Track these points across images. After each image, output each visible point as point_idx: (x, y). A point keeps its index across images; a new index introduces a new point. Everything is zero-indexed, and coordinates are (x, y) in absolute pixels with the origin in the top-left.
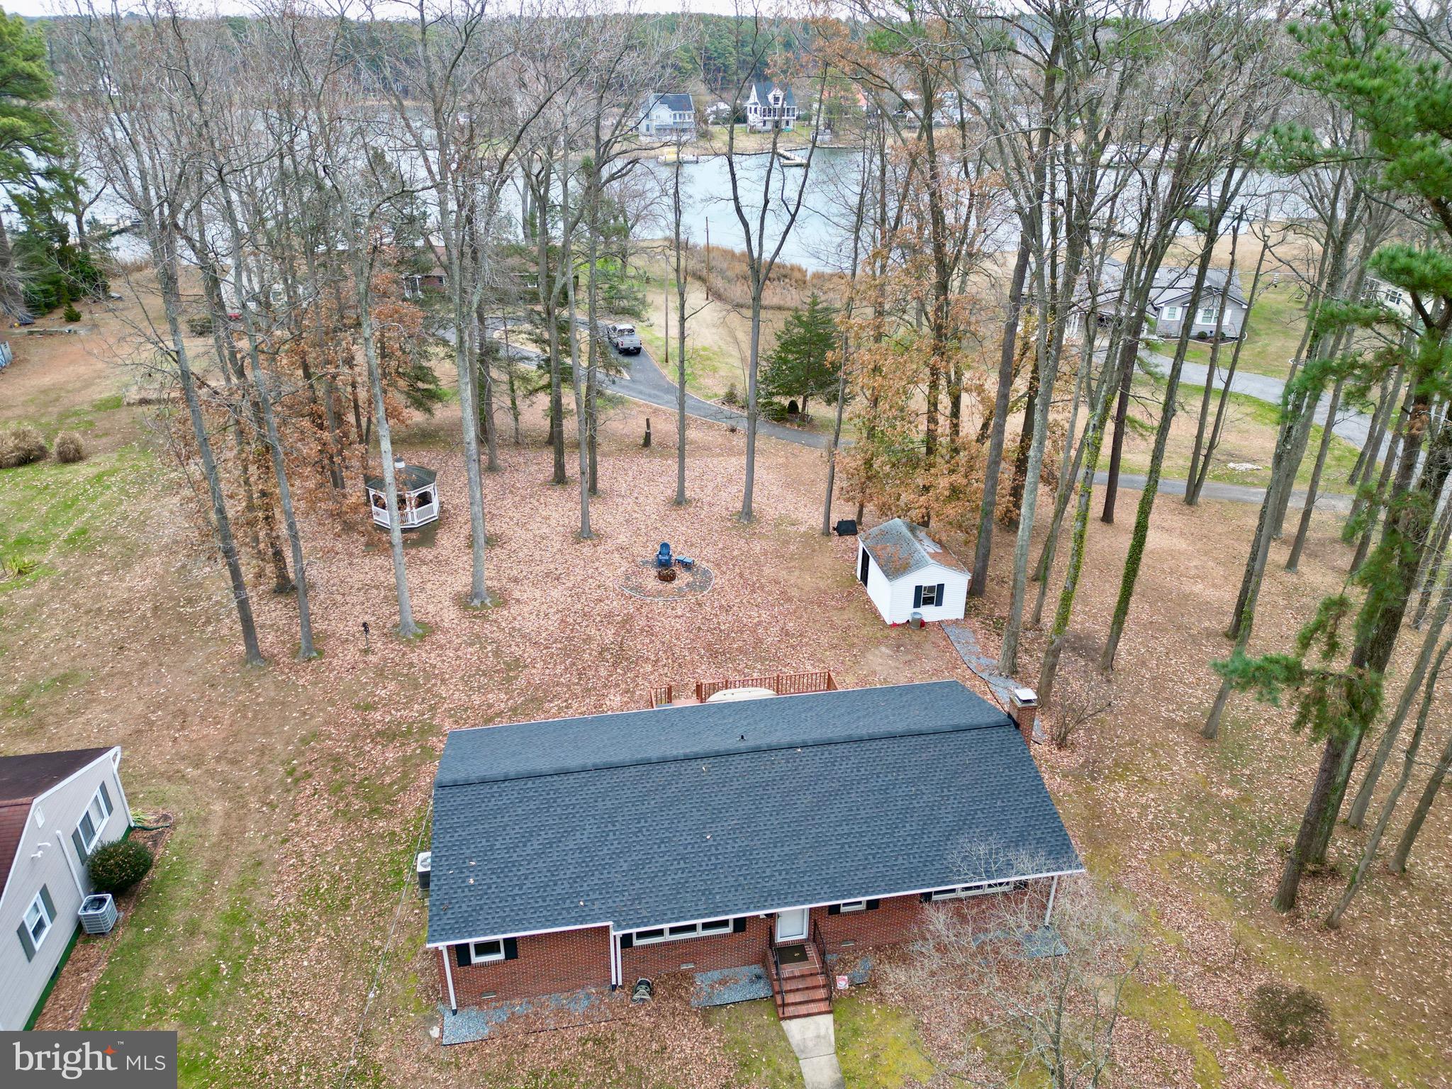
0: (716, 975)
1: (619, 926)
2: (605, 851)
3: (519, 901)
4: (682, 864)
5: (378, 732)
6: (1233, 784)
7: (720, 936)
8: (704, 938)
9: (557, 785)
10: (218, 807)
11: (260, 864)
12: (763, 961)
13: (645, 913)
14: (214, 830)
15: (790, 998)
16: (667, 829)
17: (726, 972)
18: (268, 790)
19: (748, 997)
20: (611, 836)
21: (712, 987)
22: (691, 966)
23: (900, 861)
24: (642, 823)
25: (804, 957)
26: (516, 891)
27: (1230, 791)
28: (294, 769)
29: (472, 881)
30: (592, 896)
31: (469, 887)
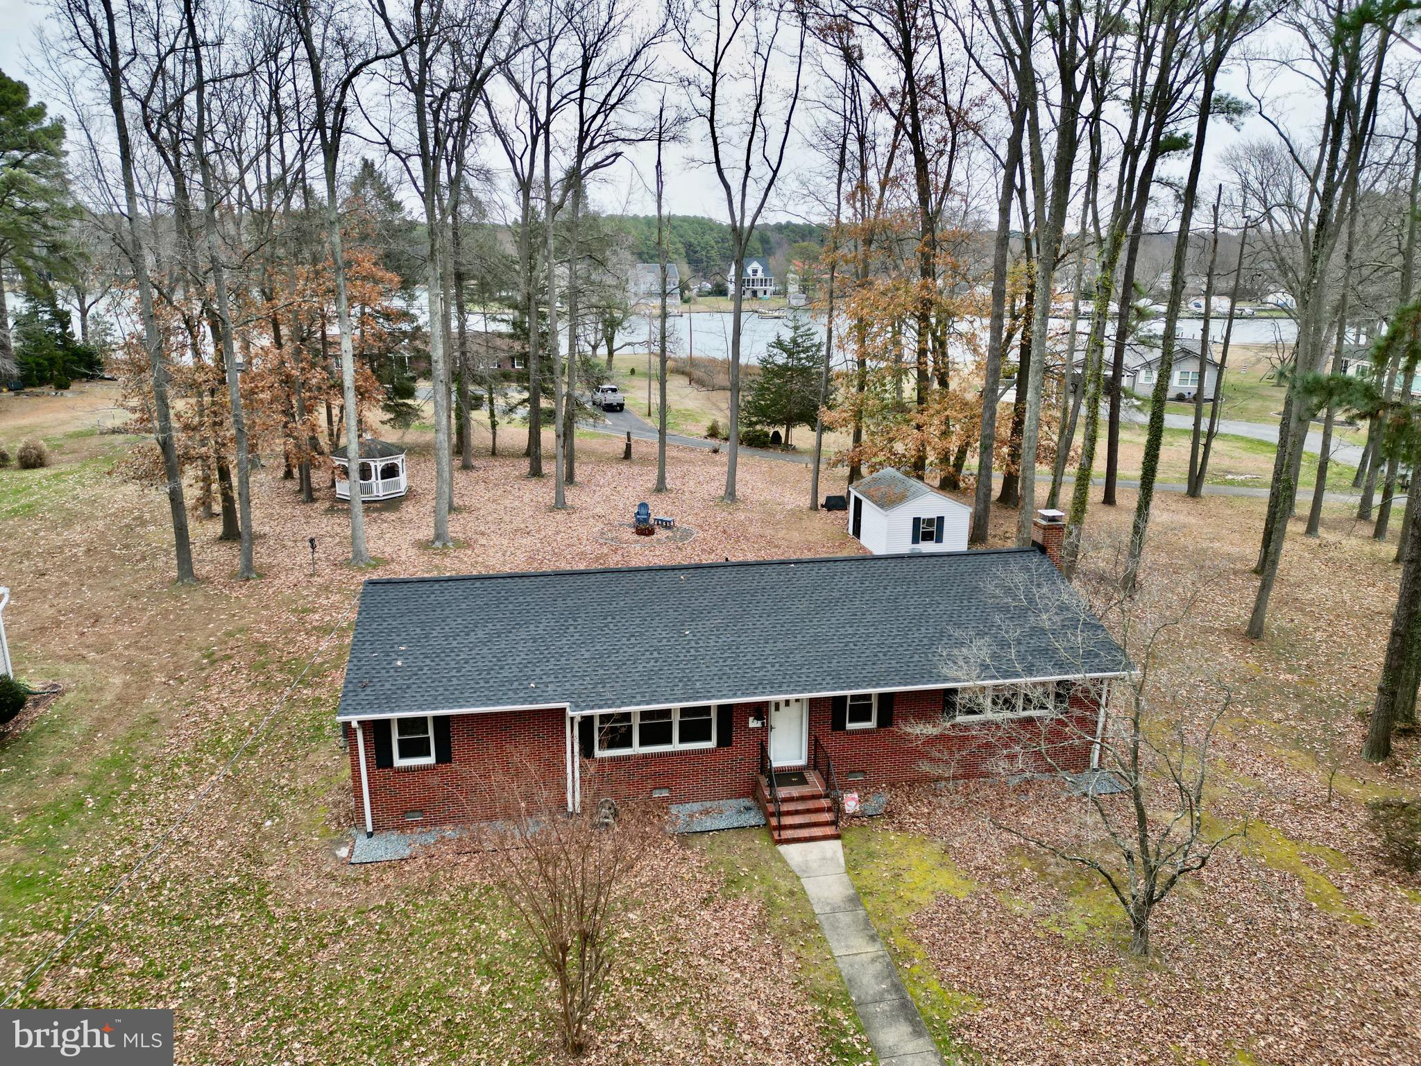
0: (696, 807)
1: (577, 706)
2: (564, 642)
3: (455, 681)
4: (655, 655)
5: (315, 628)
6: (1291, 670)
7: (702, 751)
8: (681, 753)
9: (510, 586)
10: (117, 680)
11: (155, 721)
12: (752, 791)
13: (609, 695)
14: (109, 697)
15: (787, 820)
16: (638, 626)
17: (708, 804)
18: (178, 668)
19: (736, 825)
20: (572, 629)
21: (691, 816)
22: (665, 793)
23: (916, 658)
24: (609, 619)
25: (803, 781)
26: (454, 673)
27: (1289, 676)
28: (213, 653)
29: (399, 663)
30: (545, 679)
31: (396, 669)
